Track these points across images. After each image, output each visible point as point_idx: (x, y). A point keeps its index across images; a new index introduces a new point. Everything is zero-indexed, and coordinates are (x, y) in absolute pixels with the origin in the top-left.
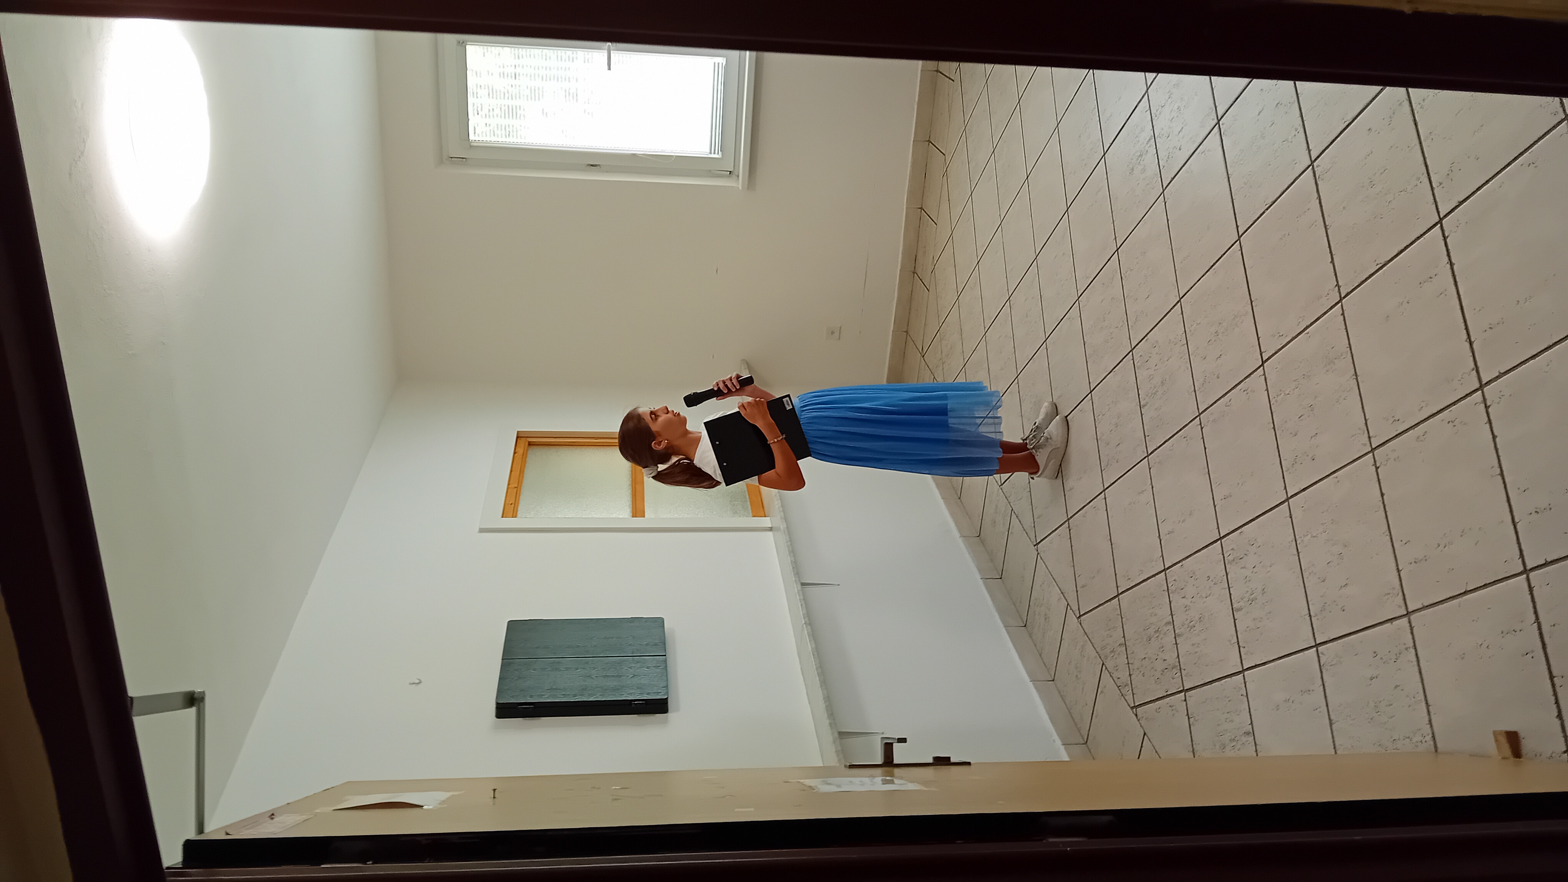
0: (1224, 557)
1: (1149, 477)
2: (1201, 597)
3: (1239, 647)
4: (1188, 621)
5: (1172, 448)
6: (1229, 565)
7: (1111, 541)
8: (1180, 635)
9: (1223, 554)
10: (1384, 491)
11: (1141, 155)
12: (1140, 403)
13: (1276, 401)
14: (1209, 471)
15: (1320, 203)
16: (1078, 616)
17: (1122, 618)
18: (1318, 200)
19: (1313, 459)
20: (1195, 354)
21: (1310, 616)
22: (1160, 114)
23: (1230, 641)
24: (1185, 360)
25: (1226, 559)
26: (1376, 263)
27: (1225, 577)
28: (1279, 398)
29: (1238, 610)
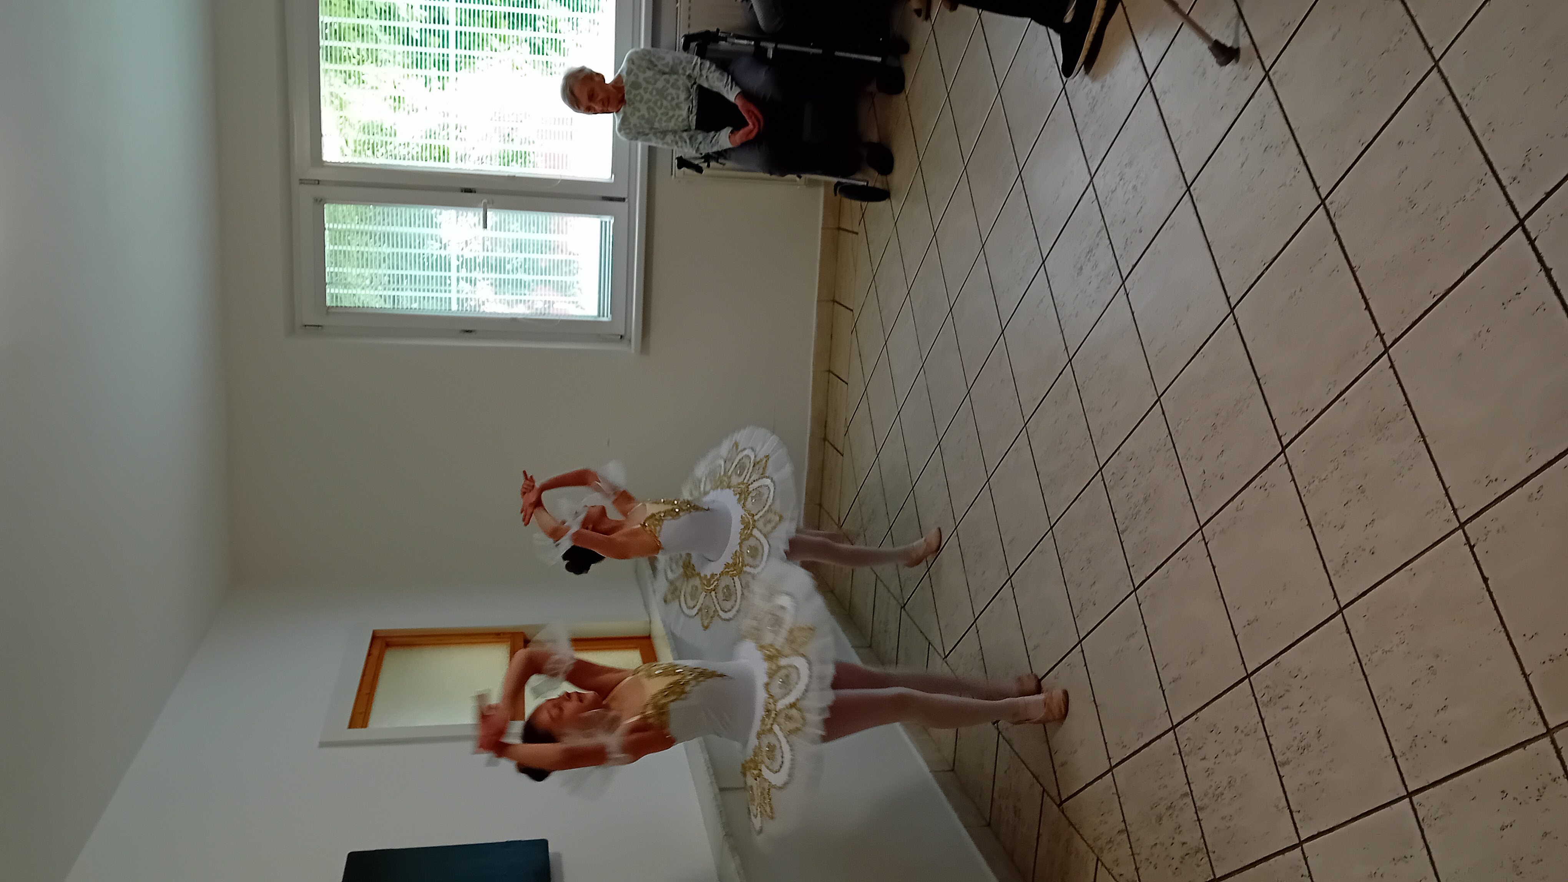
0: (1256, 698)
1: (1140, 616)
2: (1229, 755)
3: (1291, 812)
4: (1213, 789)
5: (1166, 575)
6: (1264, 707)
7: (1095, 703)
8: (1203, 808)
9: (1254, 695)
10: (1486, 575)
11: (1090, 252)
12: (1118, 529)
13: (1309, 491)
14: (1222, 595)
15: (1341, 243)
16: (1058, 802)
17: (1119, 798)
18: (1337, 242)
19: (1373, 553)
20: (1187, 456)
21: (1394, 756)
23: (1277, 807)
24: (1174, 467)
25: (1258, 700)
26: (1433, 294)
27: (1261, 724)
28: (1312, 487)
29: (1284, 764)
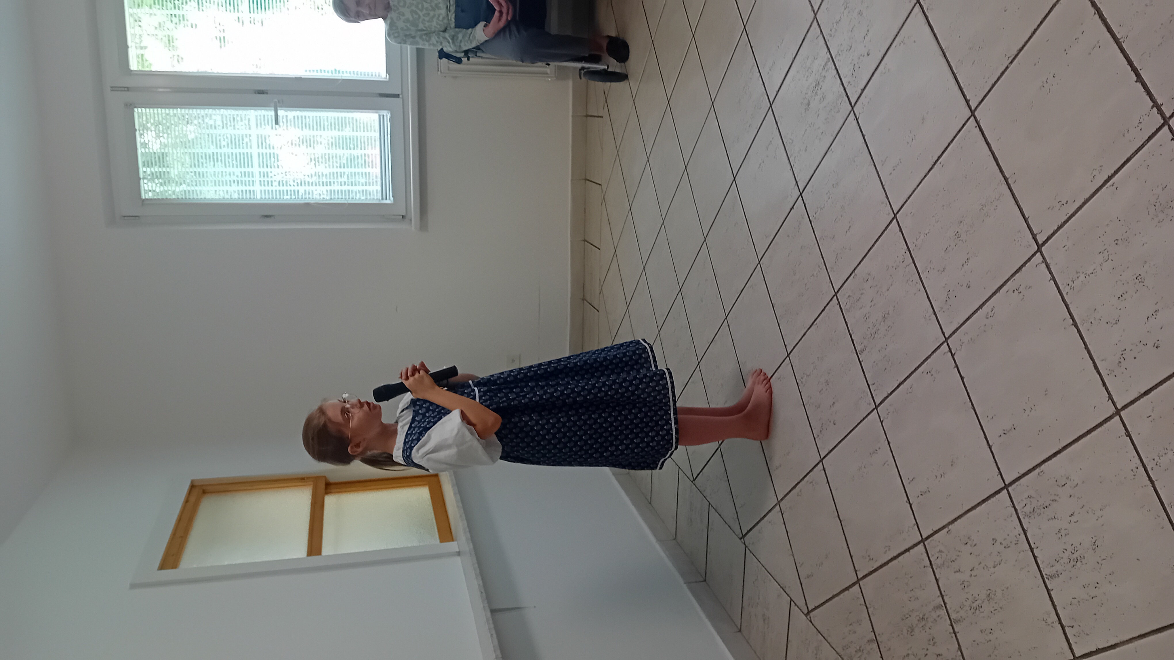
0: (1016, 510)
1: (884, 431)
2: (986, 567)
3: (1064, 629)
4: (969, 602)
5: (910, 389)
6: (1026, 519)
7: (839, 518)
8: (959, 621)
9: (1014, 506)
11: (818, 84)
12: (855, 348)
13: (1072, 288)
14: (972, 405)
15: (1101, 16)
16: (806, 611)
17: (867, 608)
20: (928, 269)
22: (836, 30)
23: (1046, 621)
24: (913, 281)
25: (1019, 511)
27: (1023, 536)
28: (1077, 283)
29: (1052, 577)
